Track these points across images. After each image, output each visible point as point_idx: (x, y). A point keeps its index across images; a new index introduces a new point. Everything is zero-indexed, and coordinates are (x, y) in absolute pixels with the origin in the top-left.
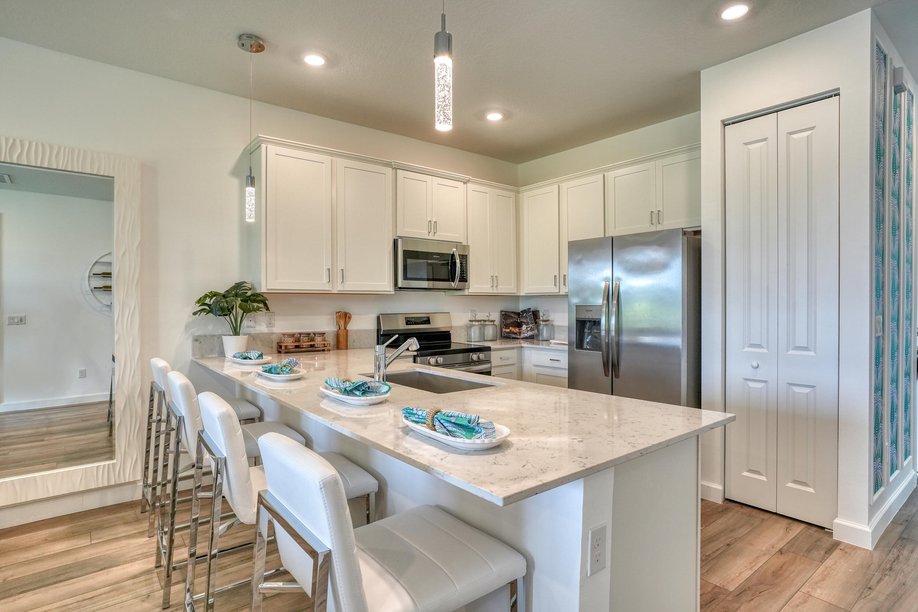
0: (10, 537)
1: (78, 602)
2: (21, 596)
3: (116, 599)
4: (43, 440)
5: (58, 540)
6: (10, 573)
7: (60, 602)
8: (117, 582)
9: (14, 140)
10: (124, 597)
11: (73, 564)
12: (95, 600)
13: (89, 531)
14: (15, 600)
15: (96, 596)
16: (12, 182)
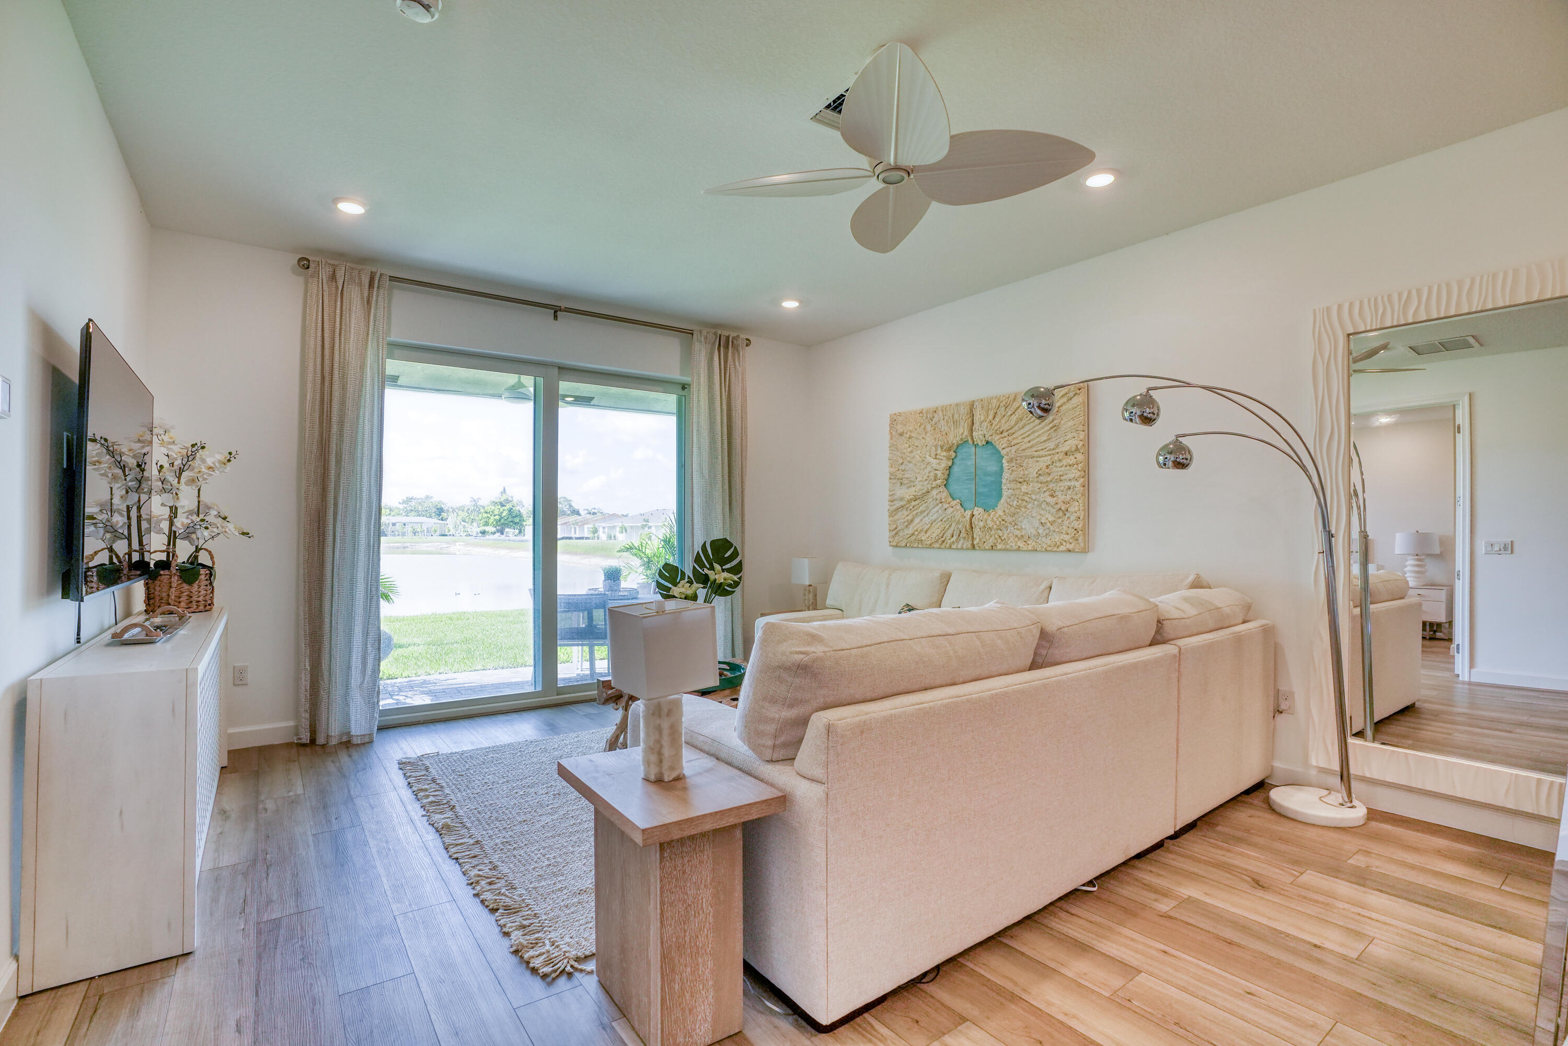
0: (1398, 826)
1: (1436, 941)
2: (1375, 892)
3: (1490, 973)
4: (1510, 732)
5: (1454, 859)
6: (1377, 863)
7: (1412, 927)
8: (1509, 956)
9: (1409, 293)
10: (1507, 979)
11: (1456, 896)
12: (1461, 954)
13: (1507, 873)
14: (1366, 893)
15: (1465, 951)
16: (1481, 345)
